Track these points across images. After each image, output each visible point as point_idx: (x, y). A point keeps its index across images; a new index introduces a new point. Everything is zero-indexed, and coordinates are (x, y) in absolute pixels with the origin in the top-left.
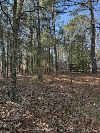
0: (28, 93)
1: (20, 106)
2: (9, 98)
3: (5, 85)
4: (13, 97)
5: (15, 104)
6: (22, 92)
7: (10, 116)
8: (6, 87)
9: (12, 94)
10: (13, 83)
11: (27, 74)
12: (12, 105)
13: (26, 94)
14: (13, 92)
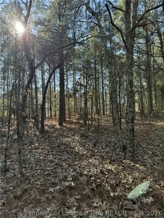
0: (153, 150)
1: (145, 169)
2: (126, 155)
3: (118, 134)
4: (131, 154)
5: (137, 165)
6: (143, 148)
7: (133, 182)
8: (119, 137)
9: (129, 149)
10: (131, 131)
11: (143, 118)
12: (133, 166)
13: (150, 152)
14: (131, 147)
